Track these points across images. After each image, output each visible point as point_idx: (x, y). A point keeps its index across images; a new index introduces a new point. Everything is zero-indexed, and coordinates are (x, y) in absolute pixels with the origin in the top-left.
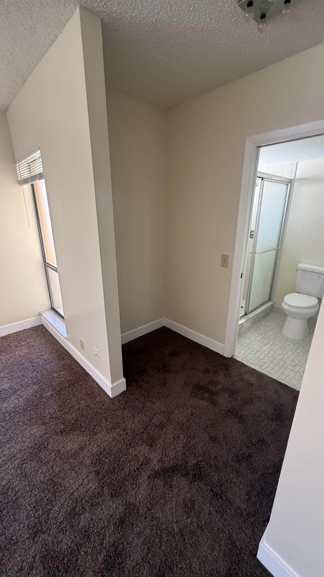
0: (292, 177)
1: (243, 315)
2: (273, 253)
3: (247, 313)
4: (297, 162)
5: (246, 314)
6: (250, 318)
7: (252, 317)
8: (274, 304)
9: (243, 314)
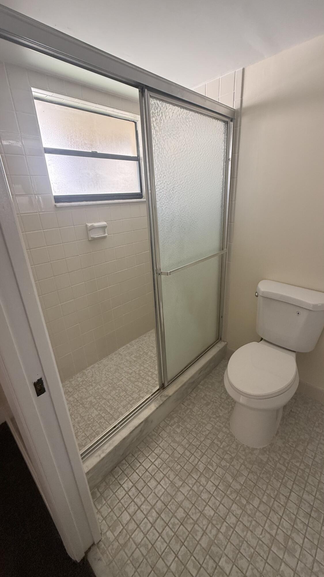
0: (236, 106)
1: (158, 390)
2: (214, 263)
3: (166, 384)
4: (244, 69)
5: (163, 387)
6: (170, 396)
7: (174, 394)
8: (225, 346)
9: (158, 387)
